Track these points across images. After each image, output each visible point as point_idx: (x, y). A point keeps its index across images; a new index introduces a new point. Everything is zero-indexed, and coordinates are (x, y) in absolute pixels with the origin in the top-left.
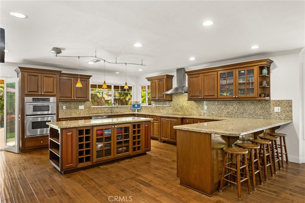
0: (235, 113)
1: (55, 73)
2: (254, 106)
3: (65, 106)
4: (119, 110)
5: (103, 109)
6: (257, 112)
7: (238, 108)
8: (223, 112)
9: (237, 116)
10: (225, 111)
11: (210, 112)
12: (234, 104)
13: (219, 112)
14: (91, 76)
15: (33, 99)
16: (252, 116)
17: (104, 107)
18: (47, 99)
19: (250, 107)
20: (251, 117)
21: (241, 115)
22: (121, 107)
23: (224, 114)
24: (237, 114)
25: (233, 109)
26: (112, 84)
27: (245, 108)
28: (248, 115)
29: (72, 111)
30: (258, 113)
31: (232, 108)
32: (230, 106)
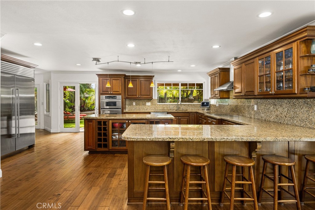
0: (284, 118)
1: (120, 76)
2: (307, 108)
3: (135, 103)
4: (186, 108)
5: (168, 106)
6: (311, 118)
7: (288, 110)
8: (272, 115)
9: (286, 121)
10: (273, 113)
11: (259, 114)
12: (283, 103)
13: (268, 114)
14: (153, 76)
15: (106, 97)
16: (304, 123)
17: (170, 105)
18: (115, 97)
19: (302, 109)
20: (302, 125)
21: (291, 121)
22: (189, 104)
23: (273, 117)
24: (286, 119)
25: (282, 110)
26: (180, 82)
27: (296, 110)
28: (299, 122)
29: (141, 106)
30: (313, 119)
31: (280, 109)
32: (279, 107)
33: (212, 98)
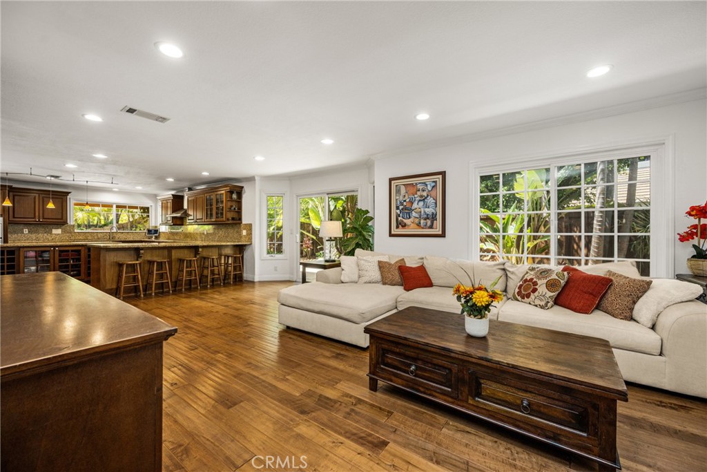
0: (223, 237)
3: (27, 230)
4: (125, 237)
5: (95, 234)
6: (234, 236)
7: (225, 232)
10: (217, 235)
14: (70, 193)
21: (226, 239)
22: (128, 232)
23: (216, 238)
25: (222, 233)
26: (114, 203)
28: (230, 239)
29: (41, 235)
33: (162, 224)
